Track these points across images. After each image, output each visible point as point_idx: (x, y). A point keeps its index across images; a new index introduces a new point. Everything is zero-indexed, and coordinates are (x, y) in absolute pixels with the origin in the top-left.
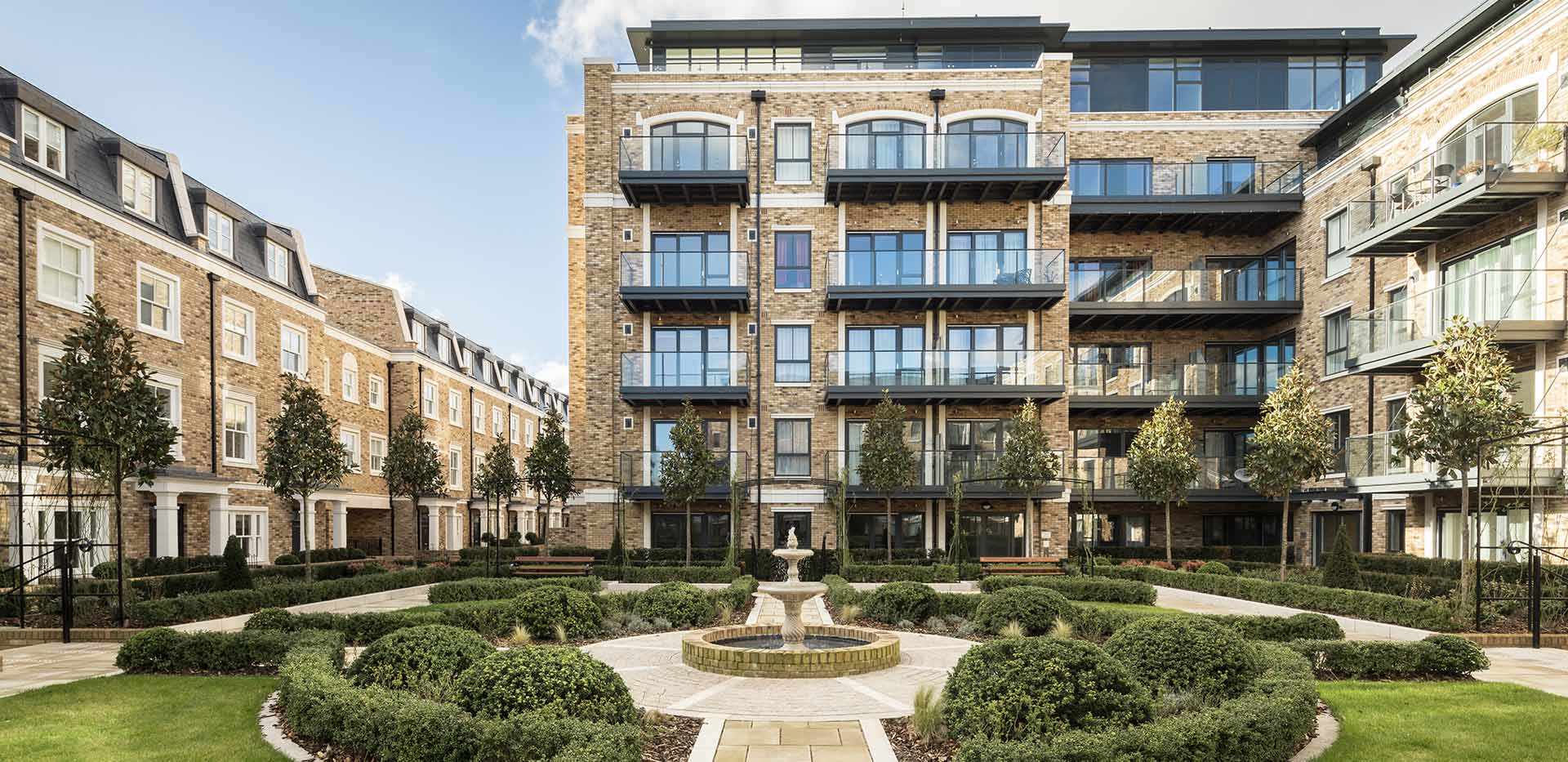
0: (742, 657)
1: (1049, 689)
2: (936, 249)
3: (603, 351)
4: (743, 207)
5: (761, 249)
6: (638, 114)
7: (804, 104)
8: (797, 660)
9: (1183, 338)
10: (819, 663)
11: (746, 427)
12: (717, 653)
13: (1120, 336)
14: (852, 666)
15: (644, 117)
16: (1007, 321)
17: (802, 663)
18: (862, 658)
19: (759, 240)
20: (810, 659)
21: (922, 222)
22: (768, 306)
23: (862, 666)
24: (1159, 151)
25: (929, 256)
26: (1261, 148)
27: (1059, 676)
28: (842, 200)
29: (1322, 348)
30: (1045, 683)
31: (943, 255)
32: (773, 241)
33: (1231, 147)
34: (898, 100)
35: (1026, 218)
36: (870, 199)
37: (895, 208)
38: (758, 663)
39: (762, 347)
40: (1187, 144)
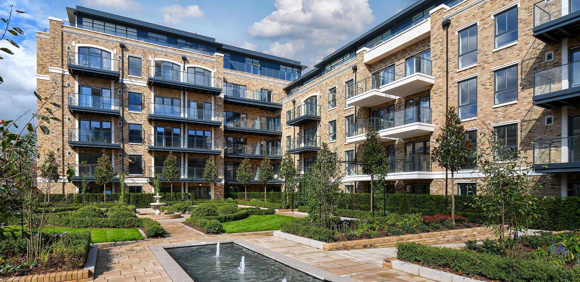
2: (184, 106)
3: (58, 126)
4: (116, 82)
5: (123, 97)
6: (73, 42)
7: (139, 51)
9: (255, 138)
11: (118, 157)
13: (238, 136)
15: (76, 43)
16: (206, 129)
19: (122, 94)
21: (180, 96)
22: (126, 116)
24: (248, 84)
25: (182, 108)
26: (274, 88)
28: (153, 85)
29: (286, 145)
31: (186, 109)
32: (128, 95)
33: (267, 87)
34: (171, 57)
35: (211, 100)
36: (162, 87)
37: (170, 90)
39: (124, 130)
40: (256, 84)
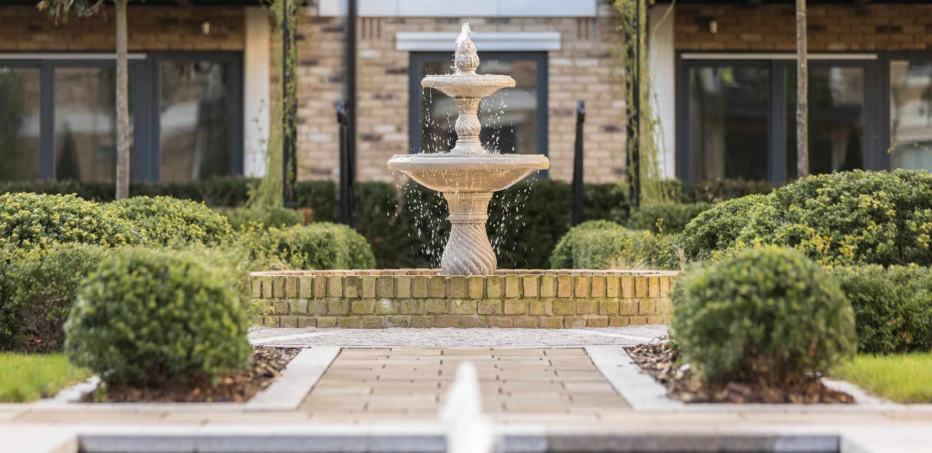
0: (360, 288)
1: (860, 234)
8: (476, 289)
10: (522, 297)
12: (305, 284)
14: (592, 309)
17: (485, 296)
18: (613, 292)
20: (504, 288)
23: (614, 310)
27: (878, 215)
30: (856, 224)
38: (394, 299)
